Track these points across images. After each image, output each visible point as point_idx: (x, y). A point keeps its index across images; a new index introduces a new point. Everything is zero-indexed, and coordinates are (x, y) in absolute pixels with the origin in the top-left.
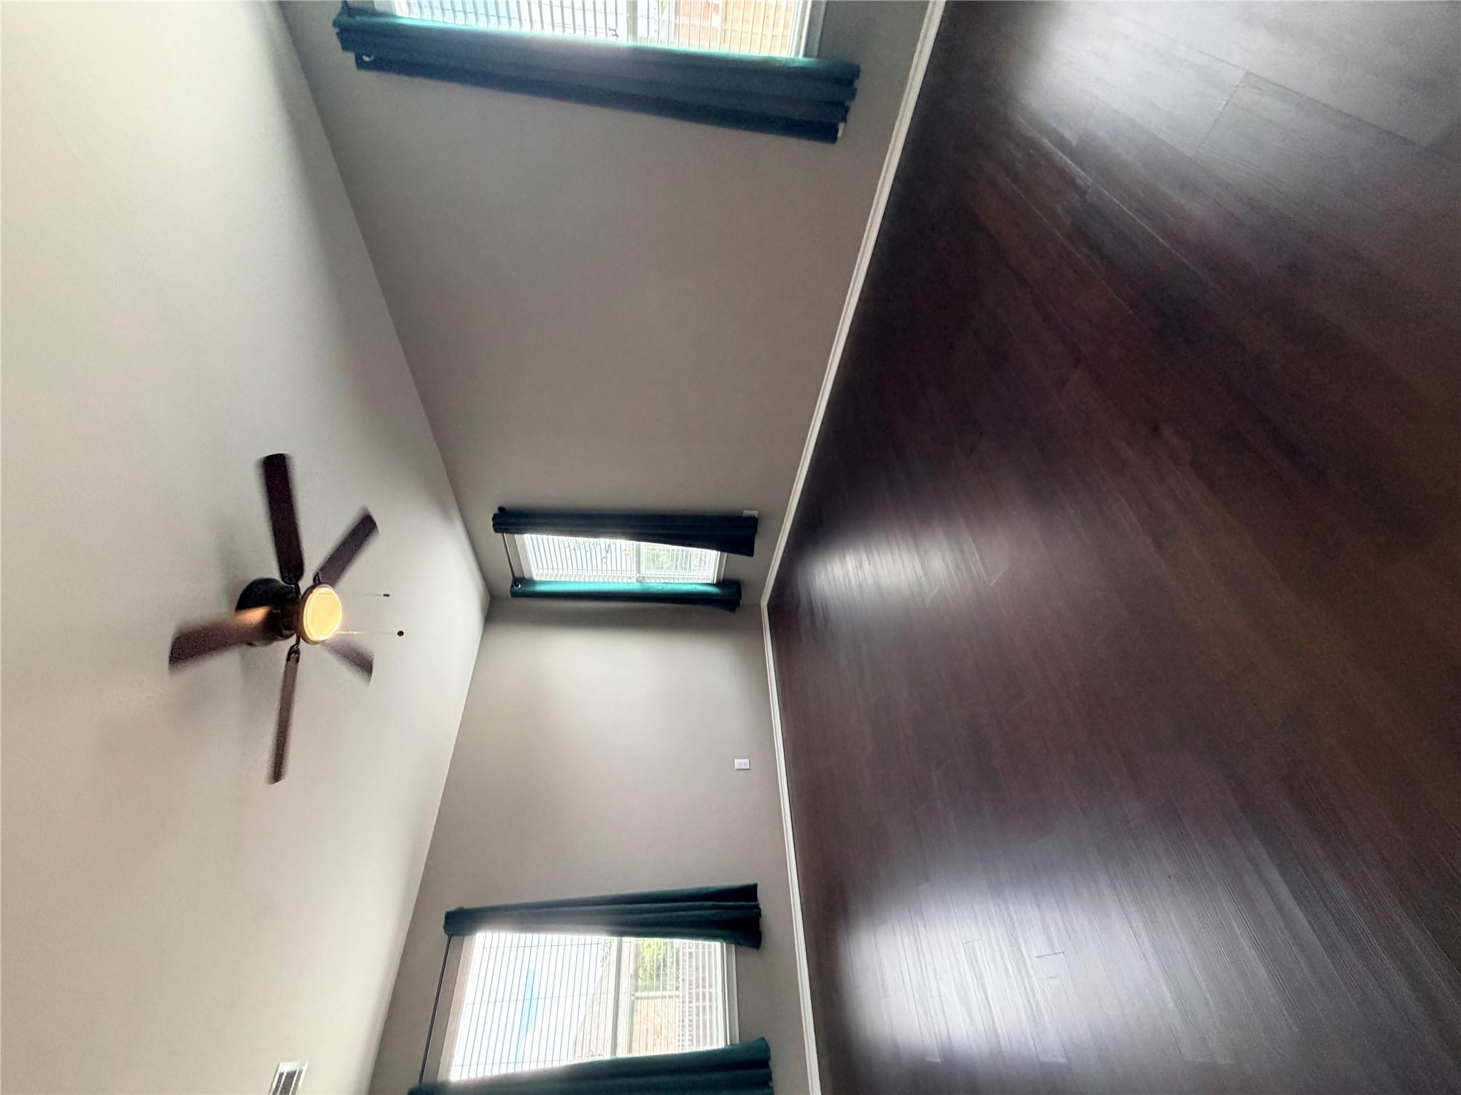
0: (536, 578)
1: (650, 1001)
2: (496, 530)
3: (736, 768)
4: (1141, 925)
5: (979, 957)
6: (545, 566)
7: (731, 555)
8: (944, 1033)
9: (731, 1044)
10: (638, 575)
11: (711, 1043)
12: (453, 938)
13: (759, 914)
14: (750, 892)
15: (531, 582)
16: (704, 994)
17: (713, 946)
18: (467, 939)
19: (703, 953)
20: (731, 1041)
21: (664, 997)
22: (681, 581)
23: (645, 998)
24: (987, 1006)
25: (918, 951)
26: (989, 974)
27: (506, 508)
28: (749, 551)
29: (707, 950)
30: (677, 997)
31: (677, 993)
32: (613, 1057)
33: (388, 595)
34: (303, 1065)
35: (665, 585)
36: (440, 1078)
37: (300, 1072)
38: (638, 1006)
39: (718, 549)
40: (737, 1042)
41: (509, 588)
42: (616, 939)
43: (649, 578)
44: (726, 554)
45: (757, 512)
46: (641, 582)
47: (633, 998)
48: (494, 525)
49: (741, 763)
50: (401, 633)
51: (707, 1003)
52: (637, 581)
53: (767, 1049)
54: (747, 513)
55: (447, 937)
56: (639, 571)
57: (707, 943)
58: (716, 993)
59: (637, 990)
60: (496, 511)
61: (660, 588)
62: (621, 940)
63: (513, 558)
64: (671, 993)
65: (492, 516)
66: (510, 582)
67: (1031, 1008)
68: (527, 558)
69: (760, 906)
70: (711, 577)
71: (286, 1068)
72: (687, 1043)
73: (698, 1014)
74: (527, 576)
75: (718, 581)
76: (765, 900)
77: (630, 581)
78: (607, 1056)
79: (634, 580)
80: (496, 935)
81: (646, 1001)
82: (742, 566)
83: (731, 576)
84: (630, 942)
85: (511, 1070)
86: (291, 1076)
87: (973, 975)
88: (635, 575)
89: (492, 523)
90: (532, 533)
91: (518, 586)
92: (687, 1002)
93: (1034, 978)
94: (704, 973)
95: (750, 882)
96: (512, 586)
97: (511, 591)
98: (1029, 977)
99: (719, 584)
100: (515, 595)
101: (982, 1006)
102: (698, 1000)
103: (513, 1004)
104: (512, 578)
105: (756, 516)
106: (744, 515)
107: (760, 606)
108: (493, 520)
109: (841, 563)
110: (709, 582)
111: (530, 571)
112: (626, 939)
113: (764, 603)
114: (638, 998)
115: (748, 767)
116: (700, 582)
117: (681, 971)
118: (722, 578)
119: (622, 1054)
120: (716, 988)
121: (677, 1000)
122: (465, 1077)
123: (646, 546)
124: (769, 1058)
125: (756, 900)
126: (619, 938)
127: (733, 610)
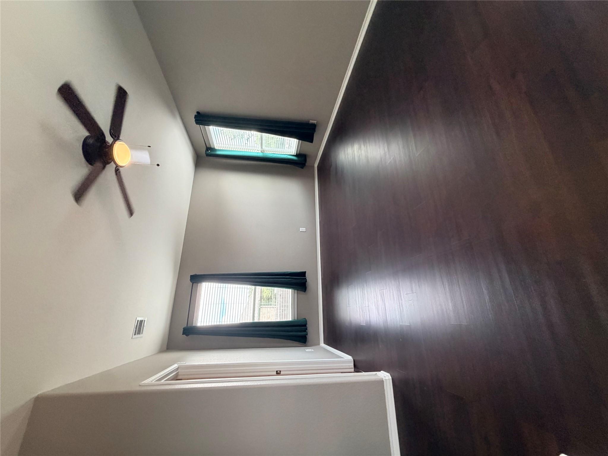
0: (216, 148)
1: (266, 308)
2: (197, 123)
3: (300, 231)
4: (447, 283)
5: (385, 295)
6: (220, 143)
7: (303, 141)
8: (368, 319)
9: (294, 320)
10: (261, 149)
11: (287, 319)
12: (194, 284)
13: (306, 281)
14: (303, 274)
15: (213, 149)
16: (285, 305)
17: (289, 291)
18: (199, 284)
19: (285, 293)
20: (294, 318)
21: (270, 308)
22: (281, 153)
23: (264, 308)
24: (384, 309)
25: (363, 293)
26: (387, 299)
27: (200, 112)
28: (311, 141)
29: (286, 293)
30: (275, 307)
31: (275, 306)
32: (253, 321)
33: (150, 147)
34: (145, 318)
35: (273, 155)
36: (194, 325)
37: (145, 321)
38: (261, 310)
39: (297, 139)
40: (296, 319)
41: (205, 152)
42: (253, 287)
43: (266, 151)
44: (301, 141)
45: (316, 121)
46: (263, 153)
47: (260, 307)
48: (195, 121)
49: (303, 229)
50: (158, 165)
51: (286, 308)
52: (261, 152)
53: (306, 321)
54: (311, 122)
55: (191, 283)
56: (262, 148)
57: (287, 289)
58: (289, 305)
59: (261, 305)
60: (196, 114)
61: (271, 156)
62: (256, 288)
63: (206, 138)
64: (273, 306)
65: (194, 116)
66: (205, 149)
67: (400, 309)
68: (211, 138)
69: (307, 279)
70: (294, 152)
71: (140, 319)
72: (278, 318)
73: (283, 311)
74: (212, 147)
75: (296, 154)
76: (309, 277)
77: (258, 152)
78: (251, 321)
79: (260, 152)
80: (210, 284)
81: (264, 309)
82: (308, 147)
83: (302, 152)
84: (259, 288)
85: (218, 323)
86: (141, 321)
87: (382, 300)
88: (260, 149)
89: (194, 120)
90: (213, 126)
91: (208, 151)
92: (279, 309)
93: (403, 301)
94: (285, 299)
95: (304, 271)
96: (206, 151)
97: (205, 153)
98: (402, 300)
99: (297, 155)
100: (208, 155)
101: (383, 309)
102: (283, 307)
103: (217, 305)
104: (205, 147)
105: (315, 124)
106: (310, 123)
107: (314, 166)
108: (195, 117)
109: (352, 148)
110: (293, 154)
111: (214, 146)
112: (257, 287)
113: (316, 165)
114: (261, 307)
115: (305, 231)
116: (289, 154)
117: (277, 300)
118: (298, 153)
119: (256, 320)
120: (289, 303)
121: (275, 309)
122: (202, 325)
123: (265, 135)
124: (307, 324)
125: (305, 277)
126: (255, 287)
127: (302, 168)
